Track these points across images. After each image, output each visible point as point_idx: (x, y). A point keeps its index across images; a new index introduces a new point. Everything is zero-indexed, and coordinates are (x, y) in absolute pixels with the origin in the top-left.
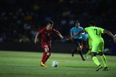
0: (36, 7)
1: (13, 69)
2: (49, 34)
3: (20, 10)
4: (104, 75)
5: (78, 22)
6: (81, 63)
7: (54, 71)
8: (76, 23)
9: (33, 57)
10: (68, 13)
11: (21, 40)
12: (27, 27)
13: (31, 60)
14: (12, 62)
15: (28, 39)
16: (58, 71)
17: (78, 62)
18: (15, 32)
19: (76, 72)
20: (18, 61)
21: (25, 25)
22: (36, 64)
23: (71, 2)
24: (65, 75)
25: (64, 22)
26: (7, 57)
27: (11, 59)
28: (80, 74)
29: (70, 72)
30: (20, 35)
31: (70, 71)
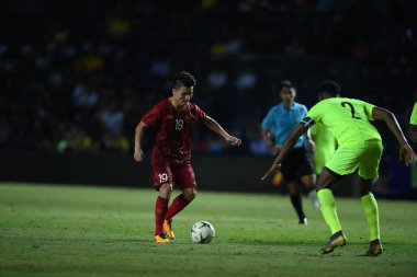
0: (118, 27)
1: (35, 247)
2: (180, 124)
3: (61, 36)
4: (363, 269)
5: (288, 87)
6: (279, 226)
7: (183, 257)
8: (284, 89)
9: (105, 207)
10: (233, 47)
11: (62, 145)
12: (84, 97)
13: (100, 218)
14: (31, 222)
15: (87, 142)
16: (195, 256)
17: (269, 223)
18: (42, 113)
19: (260, 260)
20: (54, 218)
21: (78, 91)
22: (119, 232)
23: (245, 7)
24: (221, 269)
25: (217, 80)
26: (12, 204)
27: (28, 213)
28: (277, 268)
29: (238, 257)
30: (62, 127)
31: (240, 254)
